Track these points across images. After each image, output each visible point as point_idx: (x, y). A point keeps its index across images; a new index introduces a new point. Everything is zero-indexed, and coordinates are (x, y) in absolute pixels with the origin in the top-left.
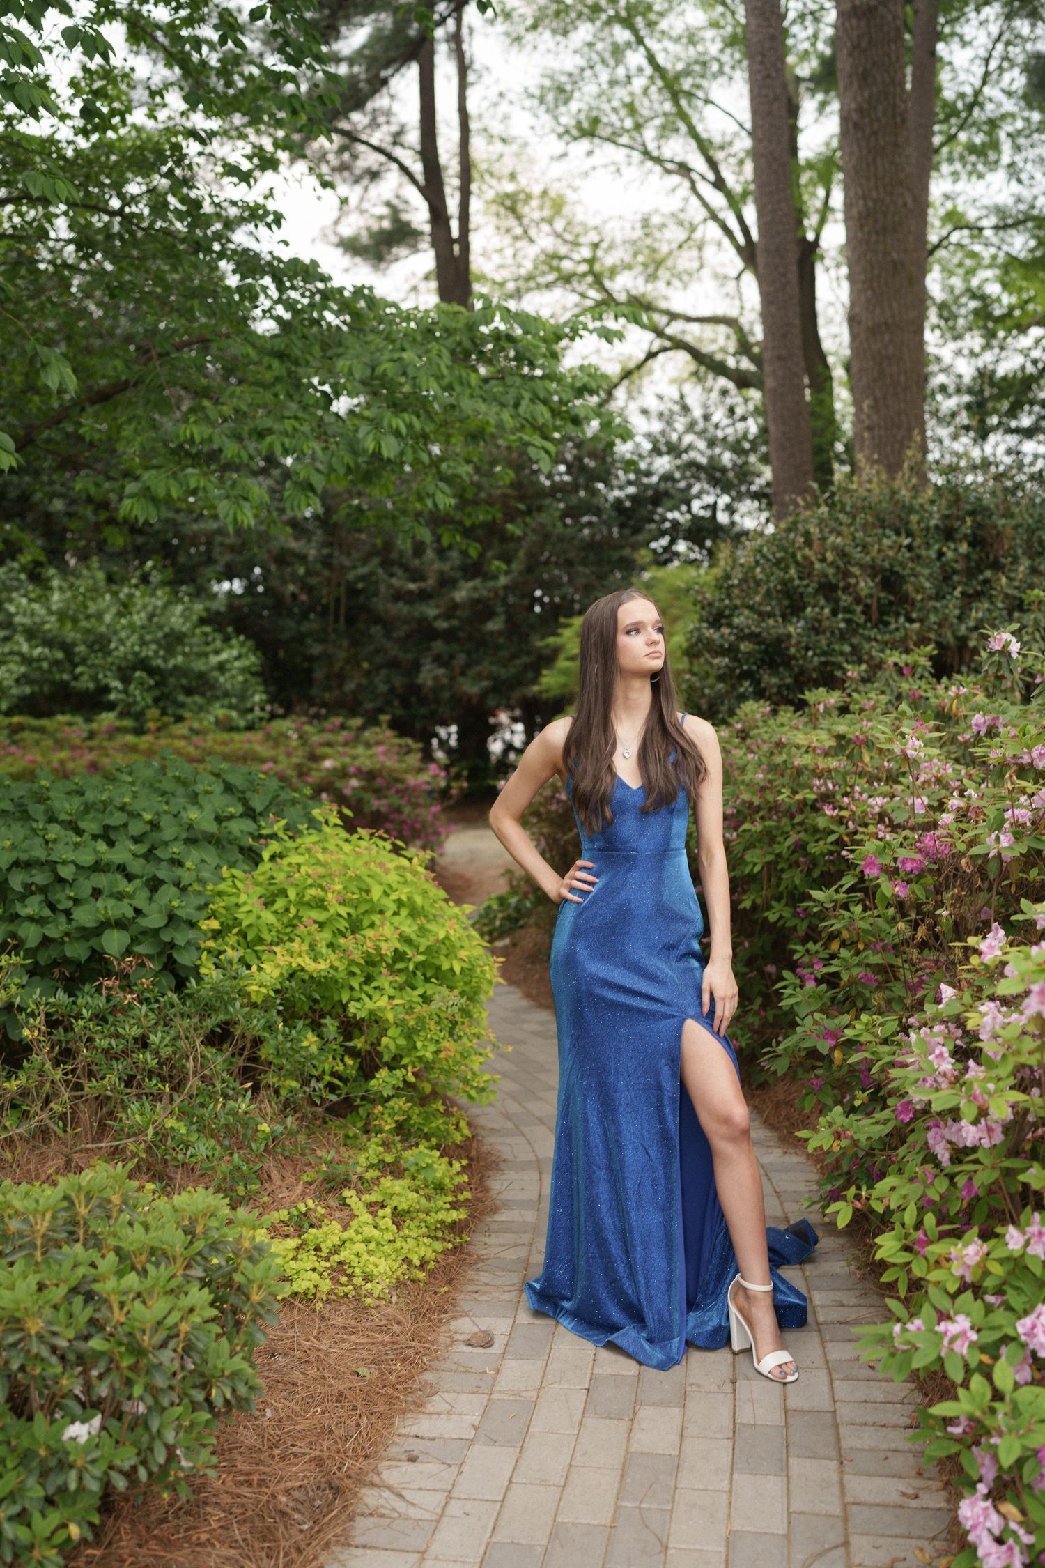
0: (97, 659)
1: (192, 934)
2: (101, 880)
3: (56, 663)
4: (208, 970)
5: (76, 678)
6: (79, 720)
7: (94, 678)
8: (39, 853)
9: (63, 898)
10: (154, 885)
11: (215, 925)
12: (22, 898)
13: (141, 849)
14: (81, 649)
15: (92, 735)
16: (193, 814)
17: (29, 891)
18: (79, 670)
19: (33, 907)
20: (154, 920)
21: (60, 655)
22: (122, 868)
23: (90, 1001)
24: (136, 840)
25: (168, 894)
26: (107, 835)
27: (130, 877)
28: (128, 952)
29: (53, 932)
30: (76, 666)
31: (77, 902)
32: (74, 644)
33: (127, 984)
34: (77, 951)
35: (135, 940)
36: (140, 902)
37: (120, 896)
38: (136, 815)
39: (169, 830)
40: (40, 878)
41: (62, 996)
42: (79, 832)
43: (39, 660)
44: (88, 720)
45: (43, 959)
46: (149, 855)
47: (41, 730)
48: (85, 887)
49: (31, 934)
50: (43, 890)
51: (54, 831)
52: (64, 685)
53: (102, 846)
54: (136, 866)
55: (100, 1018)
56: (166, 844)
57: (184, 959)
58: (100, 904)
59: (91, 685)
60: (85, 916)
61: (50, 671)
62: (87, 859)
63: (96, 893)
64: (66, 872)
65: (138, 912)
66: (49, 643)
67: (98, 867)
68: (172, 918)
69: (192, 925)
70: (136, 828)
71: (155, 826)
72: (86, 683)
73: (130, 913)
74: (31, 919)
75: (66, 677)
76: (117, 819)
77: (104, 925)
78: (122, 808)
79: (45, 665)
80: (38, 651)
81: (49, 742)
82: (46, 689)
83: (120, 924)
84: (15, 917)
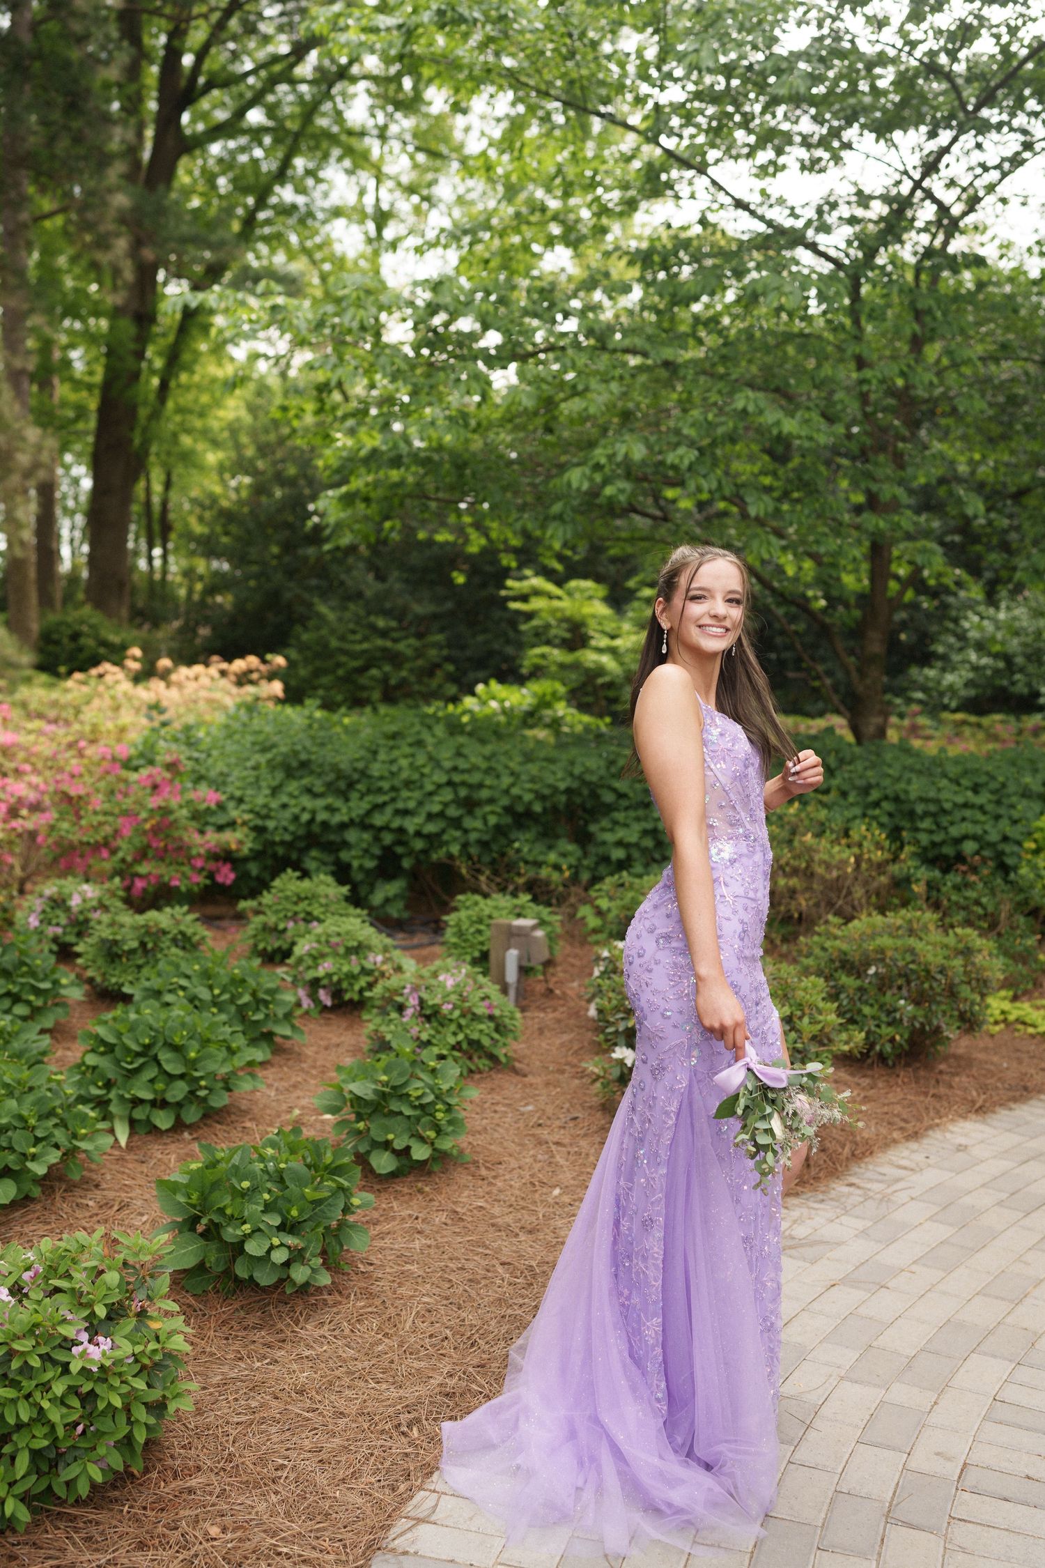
0: (1031, 669)
1: (1016, 848)
2: (968, 813)
3: (997, 672)
4: (1024, 871)
5: (1013, 683)
6: (1012, 719)
7: (1029, 685)
8: (932, 794)
9: (944, 821)
10: (997, 817)
11: (1033, 846)
12: (922, 818)
13: (993, 798)
14: (1019, 660)
15: (1020, 732)
16: (1028, 779)
17: (926, 814)
18: (1018, 677)
19: (926, 824)
20: (994, 837)
21: (1001, 665)
22: (981, 808)
23: (953, 878)
24: (993, 792)
25: (1004, 825)
26: (976, 789)
27: (985, 813)
28: (977, 853)
29: (938, 838)
30: (1013, 673)
31: (952, 823)
32: (1014, 655)
33: (974, 870)
34: (948, 850)
35: (981, 848)
36: (987, 827)
37: (975, 822)
38: (993, 778)
39: (1012, 788)
40: (932, 808)
41: (937, 873)
42: (959, 784)
43: (985, 667)
44: (1018, 720)
45: (930, 855)
46: (998, 803)
47: (979, 726)
48: (958, 815)
49: (924, 838)
50: (934, 815)
51: (944, 783)
52: (1003, 690)
53: (969, 794)
54: (989, 807)
55: (957, 888)
56: (1009, 796)
57: (1010, 861)
58: (964, 825)
59: (1026, 691)
60: (955, 831)
61: (992, 677)
62: (960, 799)
63: (964, 819)
64: (947, 806)
65: (985, 832)
66: (996, 656)
67: (966, 805)
68: (1005, 839)
69: (1019, 844)
70: (994, 785)
71: (1004, 785)
72: (1021, 688)
73: (980, 832)
74: (925, 830)
75: (1005, 683)
76: (983, 779)
77: (965, 837)
78: (987, 774)
79: (989, 672)
80: (985, 661)
81: (981, 735)
82: (989, 692)
83: (975, 838)
84: (917, 830)
